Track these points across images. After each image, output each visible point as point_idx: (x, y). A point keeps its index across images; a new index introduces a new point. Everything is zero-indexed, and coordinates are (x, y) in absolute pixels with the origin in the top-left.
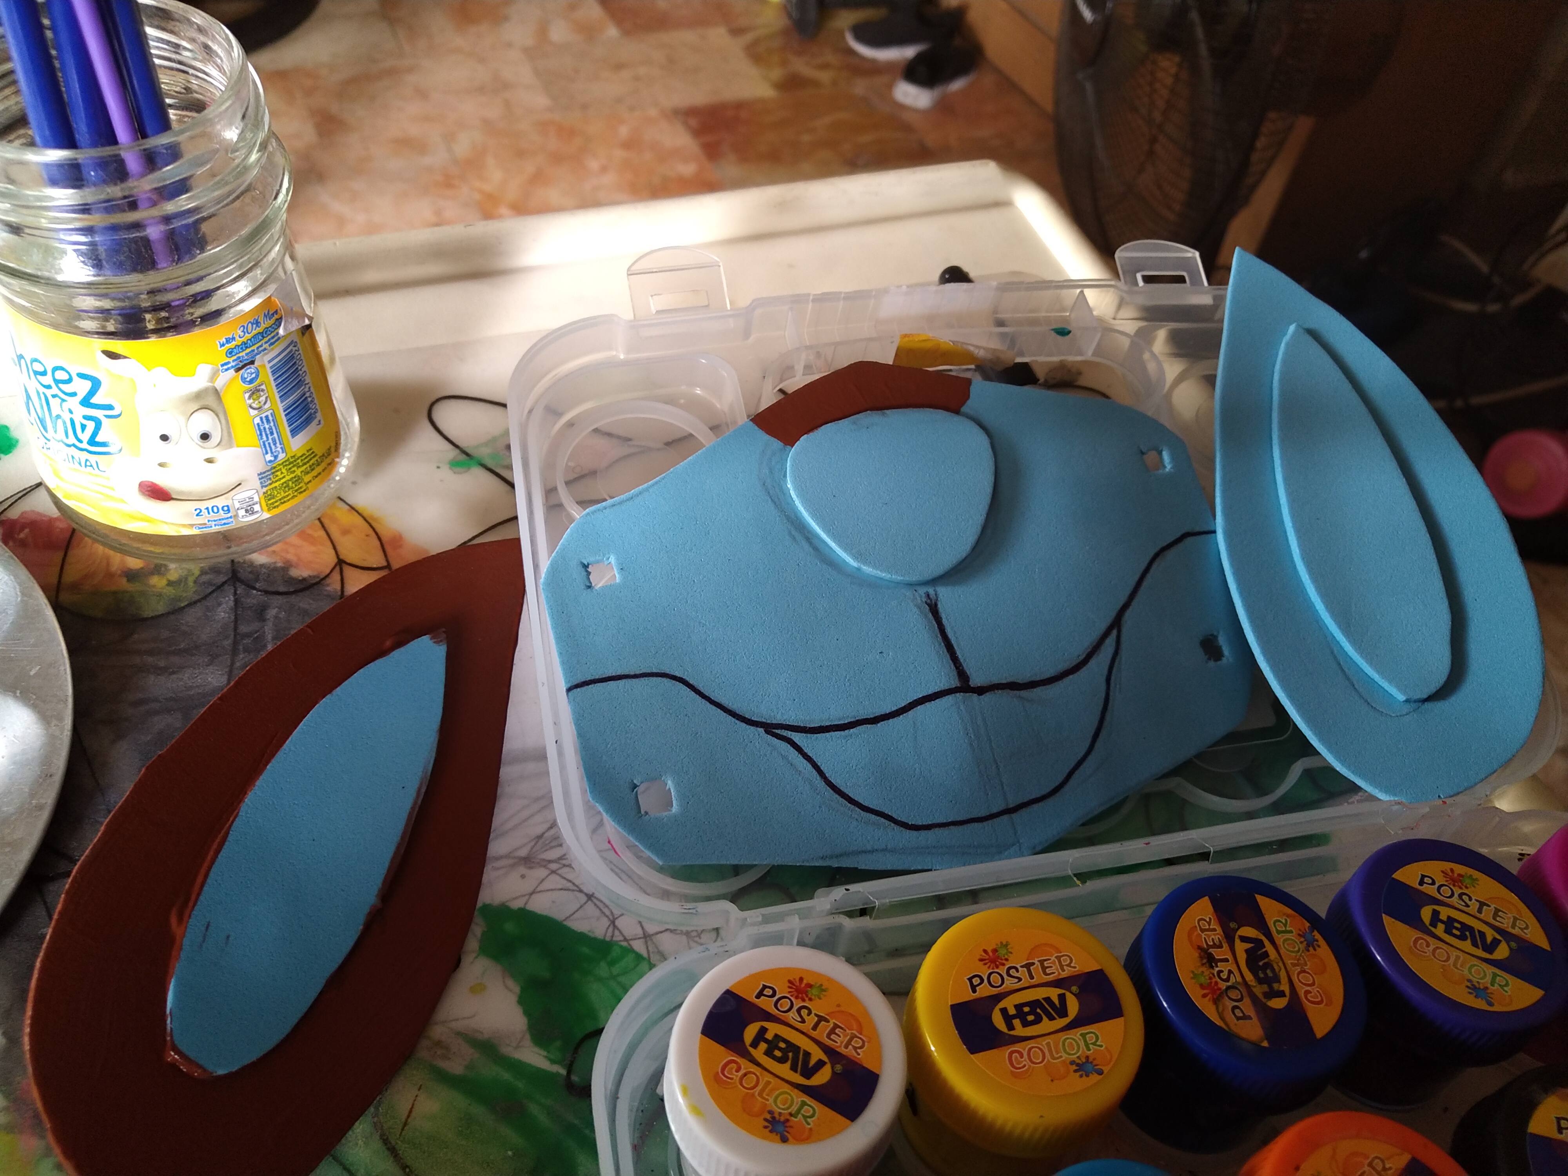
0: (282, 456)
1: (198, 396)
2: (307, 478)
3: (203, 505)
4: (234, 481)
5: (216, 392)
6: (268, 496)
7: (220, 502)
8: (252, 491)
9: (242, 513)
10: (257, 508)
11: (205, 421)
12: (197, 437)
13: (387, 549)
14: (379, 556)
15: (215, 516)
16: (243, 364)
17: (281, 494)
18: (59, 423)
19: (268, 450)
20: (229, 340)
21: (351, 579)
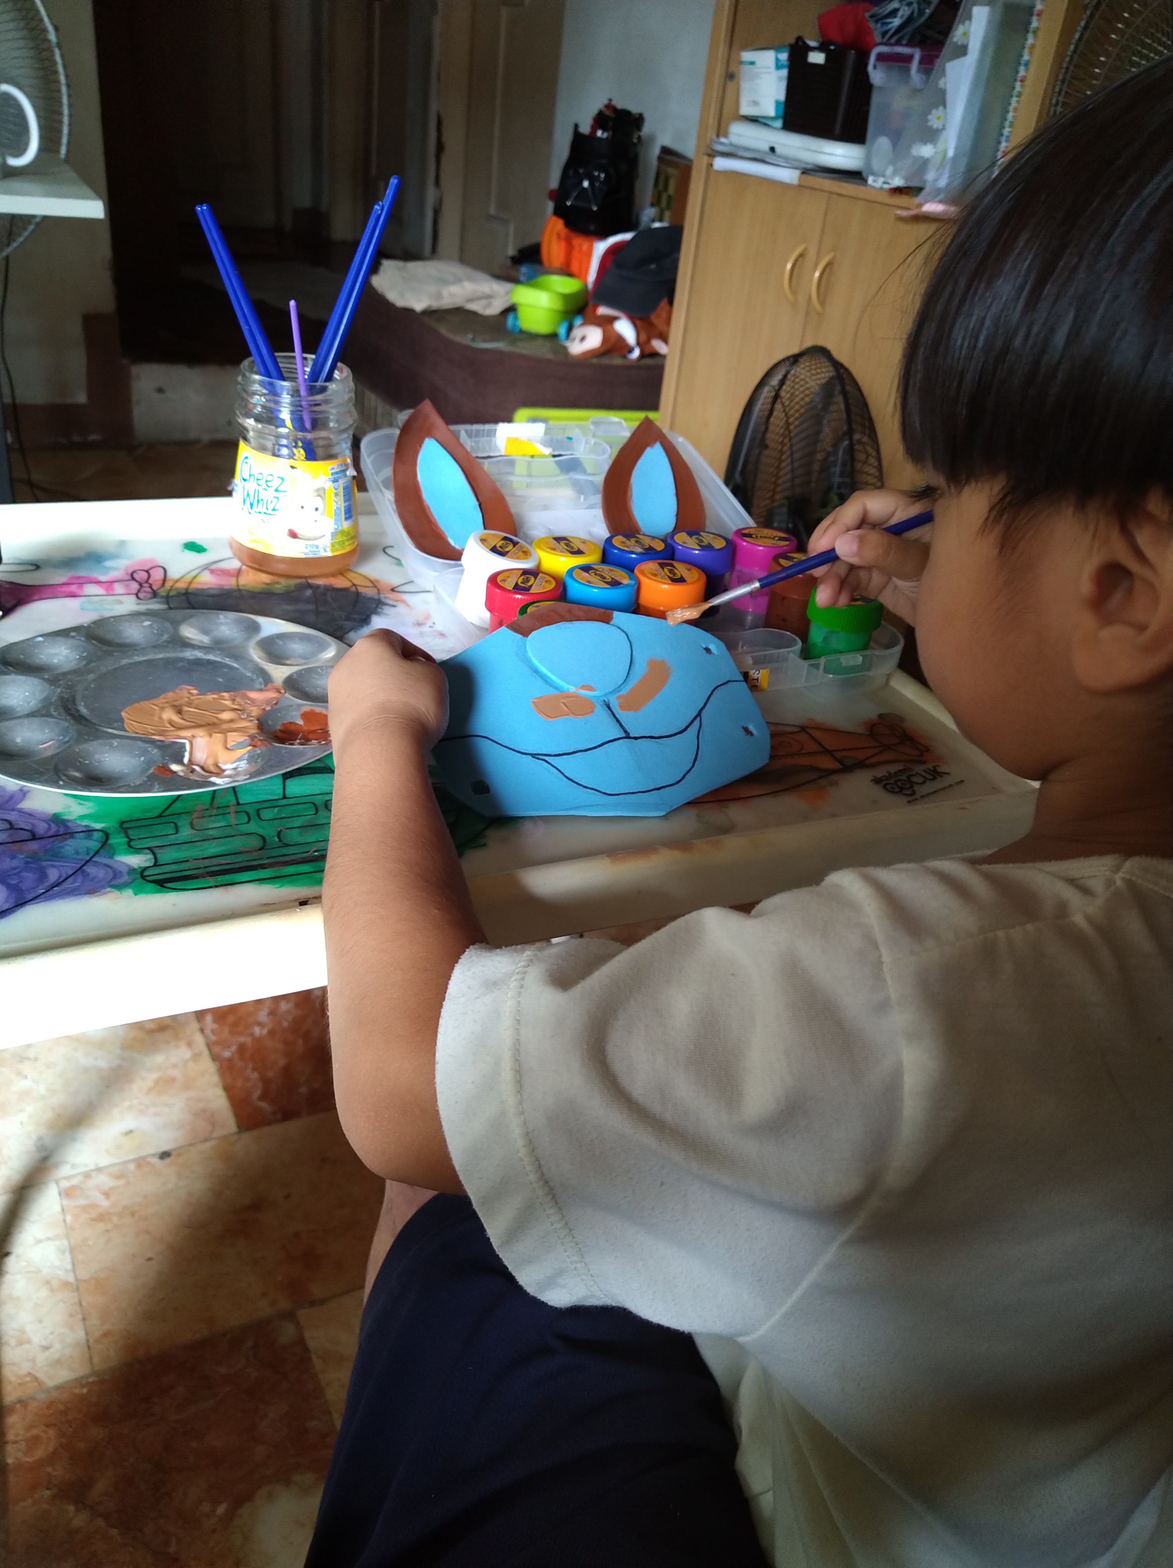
0: (340, 528)
1: (318, 490)
2: (347, 543)
3: (309, 543)
4: (321, 534)
5: (324, 489)
6: (333, 545)
7: (315, 542)
8: (327, 541)
9: (322, 550)
10: (328, 549)
11: (319, 502)
12: (314, 510)
13: (374, 584)
14: (371, 585)
15: (312, 549)
16: (335, 481)
17: (337, 546)
18: (261, 502)
19: (336, 523)
20: (333, 469)
21: (360, 590)
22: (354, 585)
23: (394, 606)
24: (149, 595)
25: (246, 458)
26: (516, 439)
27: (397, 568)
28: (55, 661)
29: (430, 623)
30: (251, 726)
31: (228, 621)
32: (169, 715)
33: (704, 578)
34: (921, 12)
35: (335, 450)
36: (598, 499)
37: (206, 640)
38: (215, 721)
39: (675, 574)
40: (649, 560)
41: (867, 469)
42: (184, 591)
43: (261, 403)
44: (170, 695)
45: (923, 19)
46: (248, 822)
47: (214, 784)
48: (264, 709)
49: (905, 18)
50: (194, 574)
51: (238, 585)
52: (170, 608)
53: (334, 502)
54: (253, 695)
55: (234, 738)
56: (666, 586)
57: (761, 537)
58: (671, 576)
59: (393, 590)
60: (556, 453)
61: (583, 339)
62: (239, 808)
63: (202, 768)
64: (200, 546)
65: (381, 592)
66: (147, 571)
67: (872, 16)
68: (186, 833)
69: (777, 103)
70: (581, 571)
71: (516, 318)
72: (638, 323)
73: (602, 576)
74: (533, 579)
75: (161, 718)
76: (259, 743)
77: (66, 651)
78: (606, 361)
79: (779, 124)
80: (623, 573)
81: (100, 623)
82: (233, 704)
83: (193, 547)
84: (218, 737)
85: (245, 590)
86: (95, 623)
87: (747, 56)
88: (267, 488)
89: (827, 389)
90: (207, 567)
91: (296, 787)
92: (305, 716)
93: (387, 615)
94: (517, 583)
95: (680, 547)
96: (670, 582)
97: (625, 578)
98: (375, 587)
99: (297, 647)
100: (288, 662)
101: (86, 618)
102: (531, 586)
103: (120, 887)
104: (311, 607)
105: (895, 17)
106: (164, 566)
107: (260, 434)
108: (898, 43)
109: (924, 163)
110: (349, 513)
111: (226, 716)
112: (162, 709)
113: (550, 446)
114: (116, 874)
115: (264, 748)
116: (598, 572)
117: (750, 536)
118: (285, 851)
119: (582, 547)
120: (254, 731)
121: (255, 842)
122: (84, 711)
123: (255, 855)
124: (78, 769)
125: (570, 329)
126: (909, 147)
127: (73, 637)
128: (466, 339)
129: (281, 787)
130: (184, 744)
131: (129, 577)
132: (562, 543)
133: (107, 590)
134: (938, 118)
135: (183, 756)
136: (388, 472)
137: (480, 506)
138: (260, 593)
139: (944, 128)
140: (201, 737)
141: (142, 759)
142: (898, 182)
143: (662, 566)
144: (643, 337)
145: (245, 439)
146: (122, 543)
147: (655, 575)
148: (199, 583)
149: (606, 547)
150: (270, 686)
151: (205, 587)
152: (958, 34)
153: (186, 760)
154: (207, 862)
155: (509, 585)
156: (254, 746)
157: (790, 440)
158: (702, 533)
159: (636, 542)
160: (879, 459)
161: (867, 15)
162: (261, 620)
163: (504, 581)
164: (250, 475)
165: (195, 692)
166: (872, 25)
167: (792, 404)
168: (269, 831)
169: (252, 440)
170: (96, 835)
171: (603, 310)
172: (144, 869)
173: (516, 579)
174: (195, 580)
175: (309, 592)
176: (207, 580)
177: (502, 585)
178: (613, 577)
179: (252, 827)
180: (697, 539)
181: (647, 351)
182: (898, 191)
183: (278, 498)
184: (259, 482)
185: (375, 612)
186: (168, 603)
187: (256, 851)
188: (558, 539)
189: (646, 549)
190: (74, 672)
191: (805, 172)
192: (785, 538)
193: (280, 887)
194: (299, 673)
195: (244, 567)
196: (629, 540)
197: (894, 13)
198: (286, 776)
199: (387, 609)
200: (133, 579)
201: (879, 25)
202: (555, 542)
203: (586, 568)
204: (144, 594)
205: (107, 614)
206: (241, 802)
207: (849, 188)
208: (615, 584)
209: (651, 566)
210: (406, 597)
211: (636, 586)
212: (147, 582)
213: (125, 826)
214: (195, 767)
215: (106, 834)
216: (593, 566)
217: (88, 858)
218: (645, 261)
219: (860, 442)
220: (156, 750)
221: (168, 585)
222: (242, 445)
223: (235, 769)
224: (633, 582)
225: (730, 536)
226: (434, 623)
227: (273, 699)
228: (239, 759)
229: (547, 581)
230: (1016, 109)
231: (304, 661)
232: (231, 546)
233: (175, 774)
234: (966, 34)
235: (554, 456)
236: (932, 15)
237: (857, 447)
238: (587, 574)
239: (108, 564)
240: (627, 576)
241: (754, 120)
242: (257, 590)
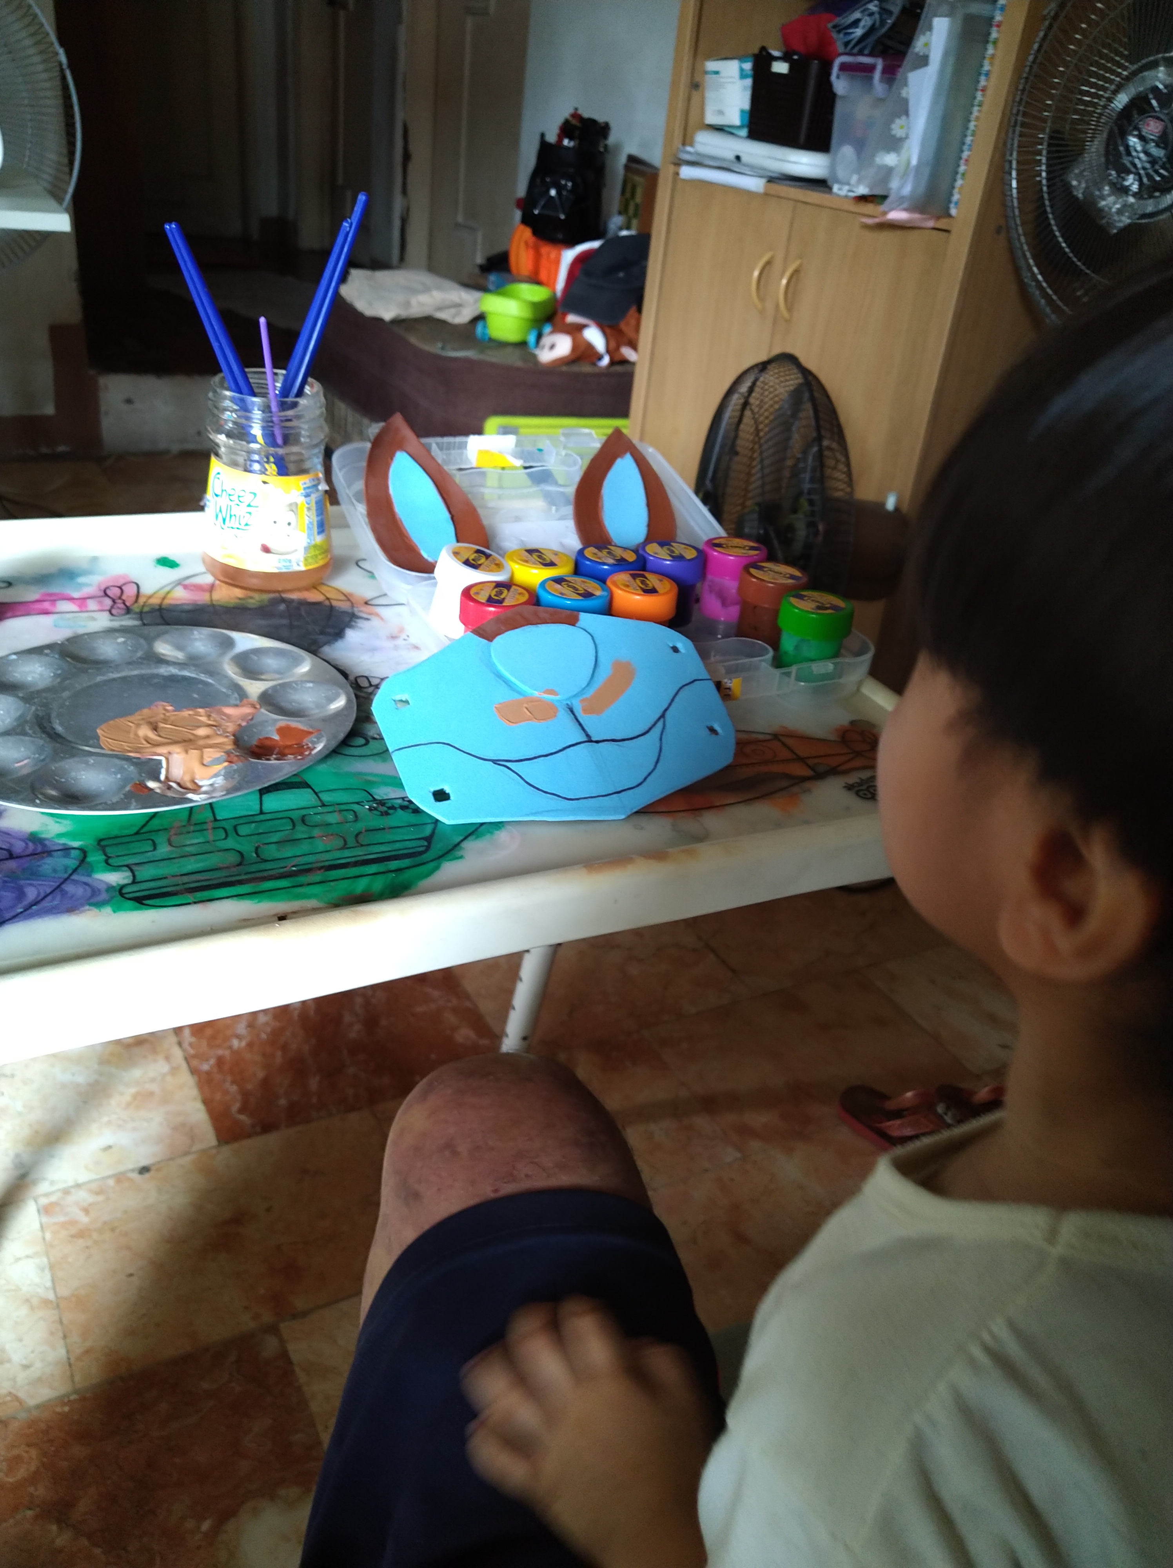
0: (313, 542)
1: (291, 505)
2: (320, 557)
3: (282, 557)
4: (294, 549)
5: (297, 504)
6: (306, 559)
7: (288, 557)
8: (300, 555)
9: (295, 565)
10: (301, 564)
11: (291, 517)
12: (287, 524)
13: (348, 597)
14: (343, 598)
15: (285, 564)
16: (307, 496)
17: (310, 560)
18: (233, 518)
19: (309, 536)
20: (305, 483)
21: (334, 603)
22: (328, 599)
23: (368, 619)
24: (123, 612)
25: (219, 473)
26: (487, 452)
27: (370, 581)
28: (30, 679)
29: (404, 636)
30: (227, 742)
31: (202, 636)
32: (145, 731)
33: (675, 589)
34: (883, 22)
35: (307, 465)
36: (569, 510)
37: (180, 656)
38: (192, 737)
39: (647, 585)
40: (620, 571)
41: (837, 474)
42: (157, 607)
43: (232, 419)
44: (146, 712)
45: (884, 30)
46: (225, 838)
47: (191, 801)
48: (240, 725)
49: (867, 28)
50: (167, 589)
51: (212, 600)
52: (144, 624)
53: (307, 517)
54: (229, 711)
55: (210, 754)
56: (638, 597)
57: (731, 546)
58: (643, 586)
59: (366, 603)
60: (527, 465)
61: (552, 347)
62: (218, 824)
63: (179, 784)
64: (173, 561)
65: (355, 605)
66: (120, 588)
67: (835, 27)
68: (164, 850)
69: (742, 111)
70: (553, 583)
71: (485, 327)
72: (608, 331)
73: (574, 588)
74: (505, 591)
75: (137, 735)
76: (235, 759)
77: (40, 669)
78: (576, 368)
79: (744, 132)
80: (597, 586)
81: (74, 640)
82: (209, 720)
83: (166, 562)
84: (194, 753)
85: (220, 606)
86: (68, 640)
87: (711, 65)
88: (239, 503)
89: (796, 396)
90: (180, 583)
91: (274, 802)
92: (281, 731)
93: (361, 628)
94: (490, 596)
95: (651, 558)
96: (642, 593)
97: (598, 589)
98: (349, 600)
99: (271, 662)
100: (263, 677)
101: (59, 635)
102: (504, 599)
103: (99, 905)
104: (285, 622)
105: (857, 27)
106: (136, 581)
107: (232, 450)
108: (861, 53)
109: (889, 171)
110: (322, 527)
111: (202, 732)
112: (138, 726)
113: (521, 458)
114: (95, 892)
115: (240, 764)
116: (571, 584)
117: (719, 545)
118: (263, 866)
119: (554, 559)
120: (230, 747)
121: (233, 858)
122: (59, 729)
123: (234, 870)
124: (54, 787)
125: (539, 337)
126: (873, 156)
127: (47, 655)
128: (435, 348)
129: (258, 802)
130: (160, 762)
131: (102, 594)
132: (535, 555)
133: (80, 606)
134: (902, 127)
135: (160, 773)
136: (360, 485)
137: (452, 518)
138: (234, 608)
139: (907, 137)
140: (178, 753)
141: (119, 776)
142: (862, 190)
143: (634, 577)
144: (613, 344)
145: (217, 455)
146: (95, 560)
147: (628, 586)
148: (172, 599)
149: (579, 558)
150: (245, 701)
151: (179, 602)
152: (919, 45)
153: (162, 777)
154: (185, 879)
155: (483, 598)
156: (230, 762)
157: (761, 446)
158: (673, 544)
159: (609, 553)
160: (848, 465)
161: (830, 25)
162: (235, 635)
163: (477, 593)
164: (222, 491)
165: (170, 708)
166: (834, 35)
167: (762, 410)
168: (247, 847)
169: (224, 456)
170: (74, 853)
171: (572, 318)
172: (122, 887)
173: (489, 591)
174: (169, 596)
175: (282, 607)
176: (180, 596)
177: (474, 597)
178: (586, 588)
179: (230, 843)
180: (669, 549)
181: (617, 358)
182: (863, 199)
183: (250, 513)
184: (231, 498)
185: (349, 625)
186: (141, 619)
187: (234, 867)
188: (530, 551)
189: (617, 560)
190: (47, 690)
191: (771, 180)
192: (754, 547)
193: (259, 902)
194: (274, 688)
195: (217, 582)
196: (601, 551)
197: (856, 23)
198: (263, 792)
199: (361, 623)
200: (106, 595)
201: (841, 35)
202: (527, 554)
203: (559, 580)
204: (119, 611)
205: (81, 631)
206: (218, 818)
207: (814, 196)
208: (587, 595)
209: (623, 577)
210: (379, 610)
211: (609, 597)
212: (120, 598)
213: (103, 843)
214: (172, 784)
215: (84, 852)
216: (566, 578)
217: (66, 876)
218: (613, 270)
219: (829, 448)
220: (132, 768)
221: (141, 601)
222: (214, 461)
223: (211, 785)
224: (605, 593)
225: (701, 546)
226: (408, 636)
227: (249, 714)
228: (216, 775)
229: (520, 594)
230: (977, 119)
231: (277, 676)
232: (204, 562)
233: (151, 792)
234: (927, 45)
235: (526, 468)
236: (894, 25)
237: (826, 453)
238: (559, 586)
239: (81, 580)
240: (599, 588)
241: (719, 129)
242: (231, 605)
